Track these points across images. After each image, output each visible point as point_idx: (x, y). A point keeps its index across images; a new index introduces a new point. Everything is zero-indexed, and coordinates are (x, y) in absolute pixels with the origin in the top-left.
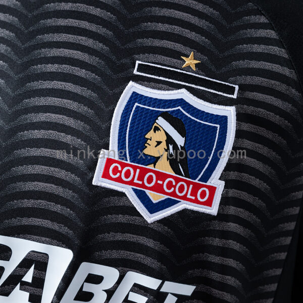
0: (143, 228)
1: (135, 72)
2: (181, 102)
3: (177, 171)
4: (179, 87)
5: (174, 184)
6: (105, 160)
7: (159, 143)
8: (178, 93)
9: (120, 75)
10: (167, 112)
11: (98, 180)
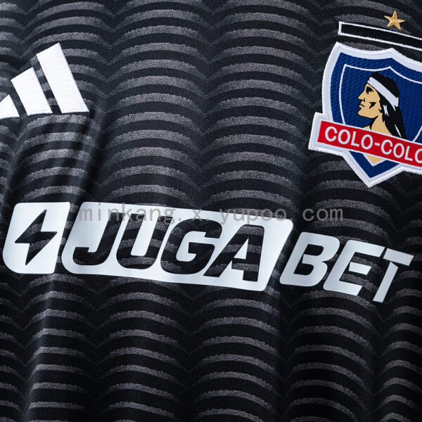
0: (364, 194)
1: (340, 33)
2: (390, 62)
3: (394, 132)
4: (387, 46)
5: (391, 145)
6: (320, 123)
7: (373, 104)
8: (387, 53)
9: (325, 37)
10: (377, 72)
11: (314, 145)
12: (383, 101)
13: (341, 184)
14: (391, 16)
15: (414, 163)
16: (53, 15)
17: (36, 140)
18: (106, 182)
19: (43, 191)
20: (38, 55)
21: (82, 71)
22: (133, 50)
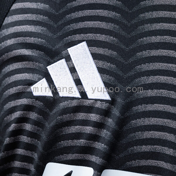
16: (79, 18)
17: (66, 117)
19: (71, 157)
20: (69, 49)
21: (105, 67)
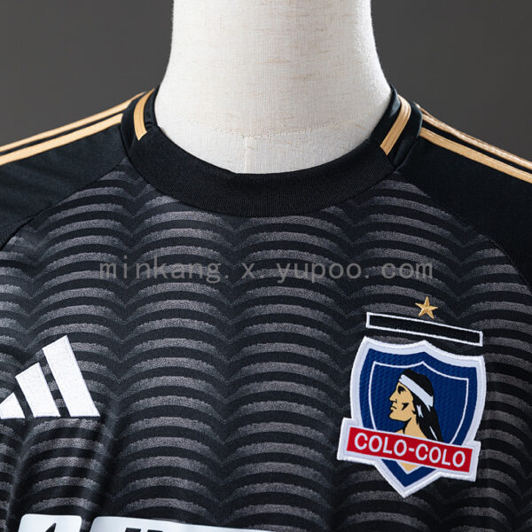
0: (398, 505)
1: (368, 325)
2: (423, 356)
3: (429, 435)
4: (419, 339)
5: (427, 450)
6: (349, 430)
7: (406, 405)
8: (419, 346)
9: (353, 330)
10: (409, 369)
11: (343, 454)
12: (417, 401)
13: (373, 495)
14: (422, 303)
15: (452, 467)
16: (60, 302)
17: (43, 446)
18: (120, 495)
19: (53, 503)
20: (44, 349)
21: (91, 370)
22: (147, 346)
